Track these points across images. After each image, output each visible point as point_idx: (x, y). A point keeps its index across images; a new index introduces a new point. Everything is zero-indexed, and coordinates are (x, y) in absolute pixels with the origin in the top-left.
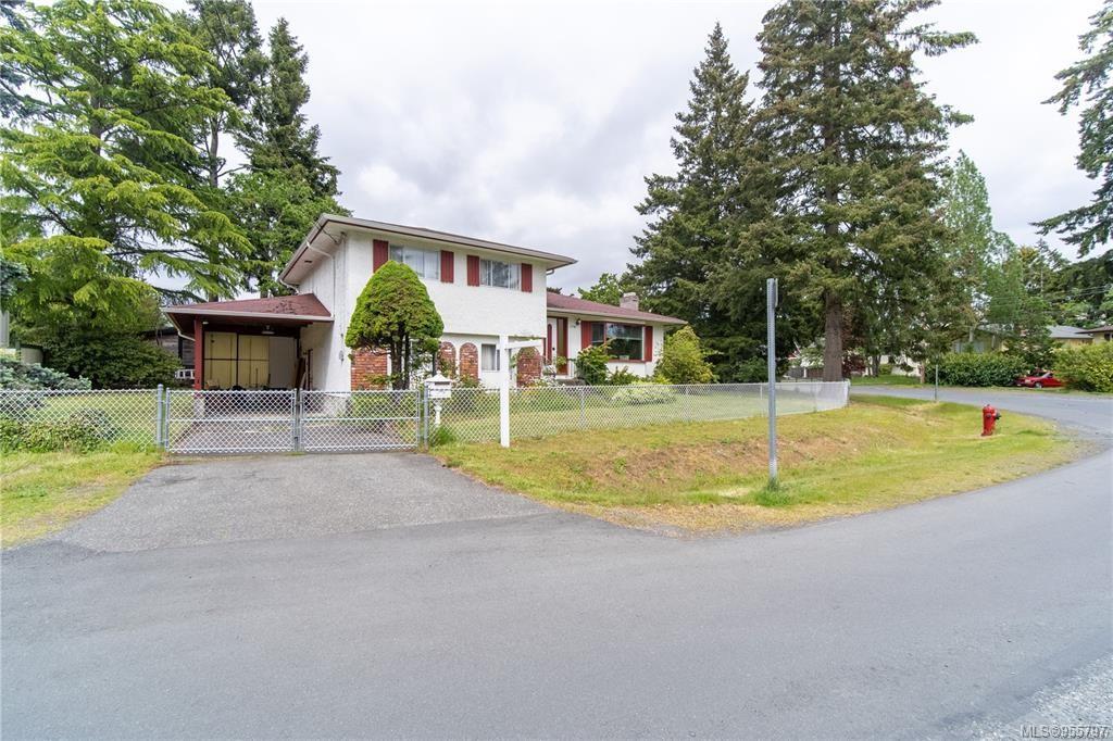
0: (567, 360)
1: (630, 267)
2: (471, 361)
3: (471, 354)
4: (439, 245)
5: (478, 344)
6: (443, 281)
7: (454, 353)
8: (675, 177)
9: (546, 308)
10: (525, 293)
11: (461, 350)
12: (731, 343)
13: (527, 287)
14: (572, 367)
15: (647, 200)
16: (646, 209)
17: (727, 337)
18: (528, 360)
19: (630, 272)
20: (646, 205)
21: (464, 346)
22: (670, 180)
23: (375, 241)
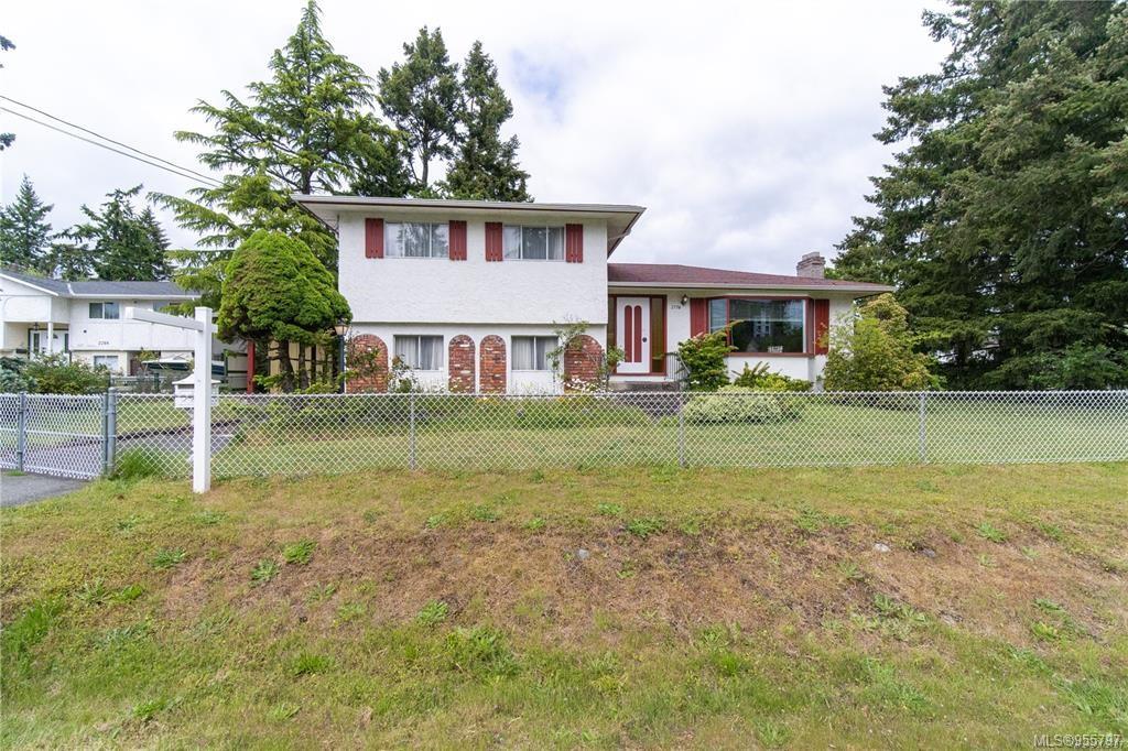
0: (666, 354)
1: (858, 221)
2: (497, 359)
3: (496, 348)
4: (444, 214)
5: (506, 336)
6: (452, 259)
7: (472, 348)
8: (939, 71)
9: (605, 283)
10: (572, 265)
11: (482, 344)
12: (1036, 323)
13: (575, 256)
14: (672, 364)
15: (891, 120)
16: (894, 132)
17: (1034, 310)
18: (582, 356)
19: (859, 229)
20: (891, 128)
21: (487, 340)
22: (930, 80)
23: (368, 220)
